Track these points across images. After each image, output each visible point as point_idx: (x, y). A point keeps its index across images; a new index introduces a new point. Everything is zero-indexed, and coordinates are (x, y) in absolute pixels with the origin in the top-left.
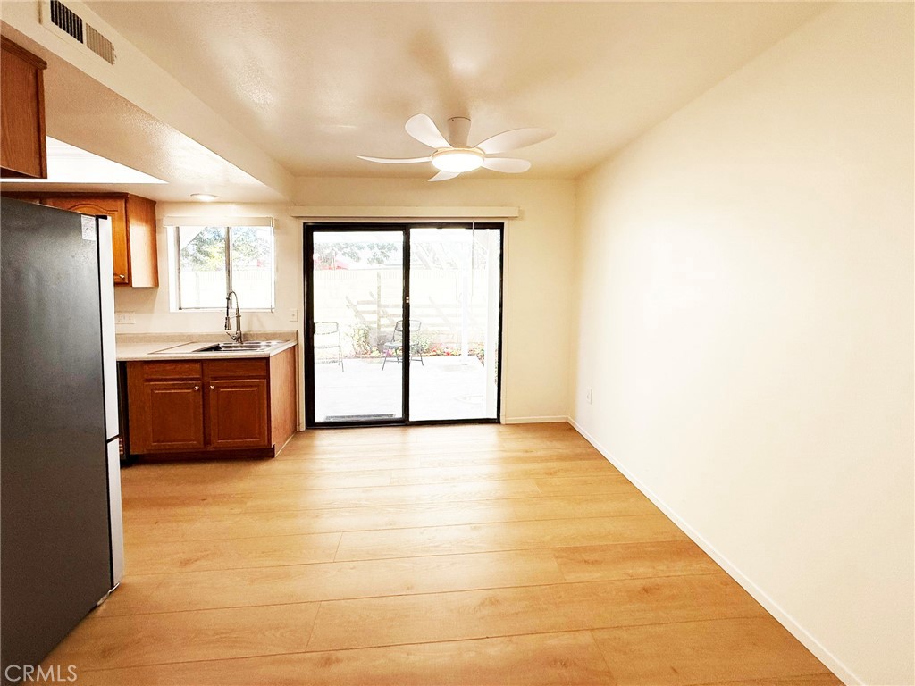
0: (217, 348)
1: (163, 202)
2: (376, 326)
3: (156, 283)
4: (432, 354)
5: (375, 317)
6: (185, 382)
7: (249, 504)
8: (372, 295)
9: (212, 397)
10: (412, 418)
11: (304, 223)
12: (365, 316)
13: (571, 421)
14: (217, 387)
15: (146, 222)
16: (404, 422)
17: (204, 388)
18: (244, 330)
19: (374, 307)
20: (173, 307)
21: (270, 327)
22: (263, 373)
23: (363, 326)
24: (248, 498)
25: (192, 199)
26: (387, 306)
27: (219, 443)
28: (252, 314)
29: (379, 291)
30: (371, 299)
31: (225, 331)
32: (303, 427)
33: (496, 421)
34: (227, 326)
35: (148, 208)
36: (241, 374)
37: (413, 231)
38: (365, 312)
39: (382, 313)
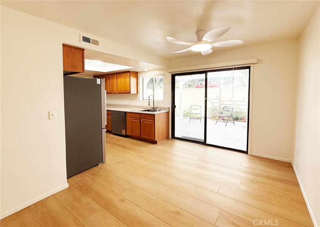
0: (148, 111)
1: (139, 72)
2: (219, 108)
3: (137, 93)
4: (242, 121)
5: (218, 105)
6: (137, 119)
7: (141, 154)
8: (217, 96)
9: (142, 123)
10: (207, 143)
11: (172, 74)
12: (214, 104)
13: (292, 163)
14: (143, 121)
15: (135, 77)
16: (204, 143)
17: (140, 120)
18: (155, 106)
19: (218, 101)
20: (141, 99)
21: (162, 106)
22: (153, 119)
23: (213, 108)
24: (142, 153)
25: (142, 70)
26: (223, 101)
27: (143, 136)
28: (158, 102)
29: (220, 95)
30: (217, 98)
31: (148, 106)
32: (170, 137)
33: (246, 153)
34: (149, 105)
35: (136, 74)
36: (148, 118)
37: (208, 73)
38: (214, 103)
39: (221, 103)
